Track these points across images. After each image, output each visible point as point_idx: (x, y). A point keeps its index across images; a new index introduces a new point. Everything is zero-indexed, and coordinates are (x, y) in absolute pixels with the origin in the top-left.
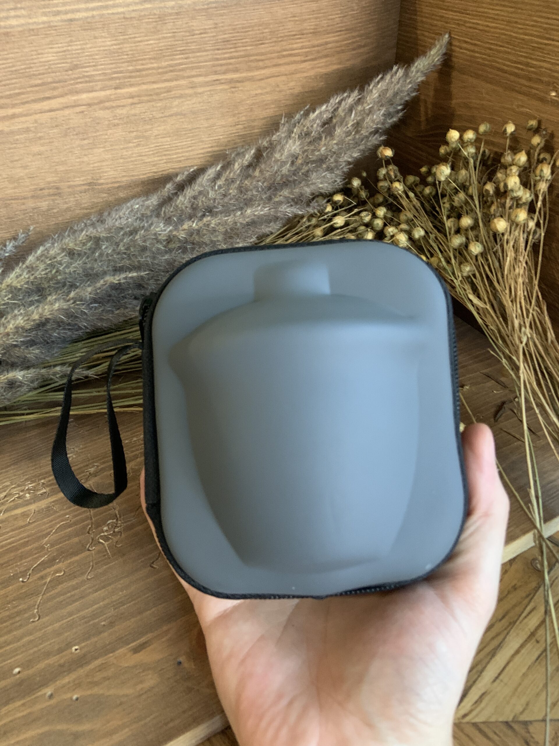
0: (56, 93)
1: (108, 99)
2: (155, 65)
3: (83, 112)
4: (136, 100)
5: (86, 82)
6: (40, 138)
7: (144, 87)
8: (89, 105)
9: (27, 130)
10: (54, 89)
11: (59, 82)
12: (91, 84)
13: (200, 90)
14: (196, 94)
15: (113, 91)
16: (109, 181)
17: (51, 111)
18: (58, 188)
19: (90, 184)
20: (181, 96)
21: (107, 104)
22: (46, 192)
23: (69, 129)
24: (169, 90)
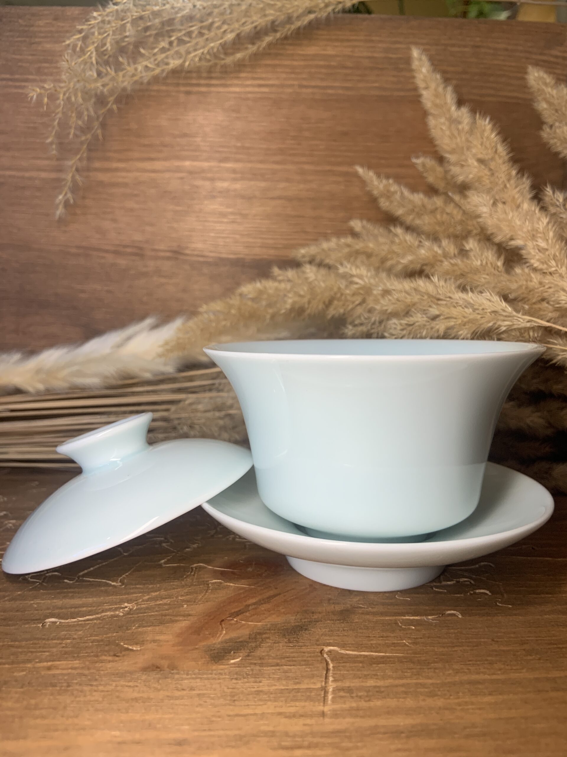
3: (182, 178)
4: (239, 176)
6: (136, 195)
8: (191, 173)
9: (126, 185)
12: (197, 154)
16: (196, 253)
18: (141, 249)
19: (175, 252)
22: (129, 250)
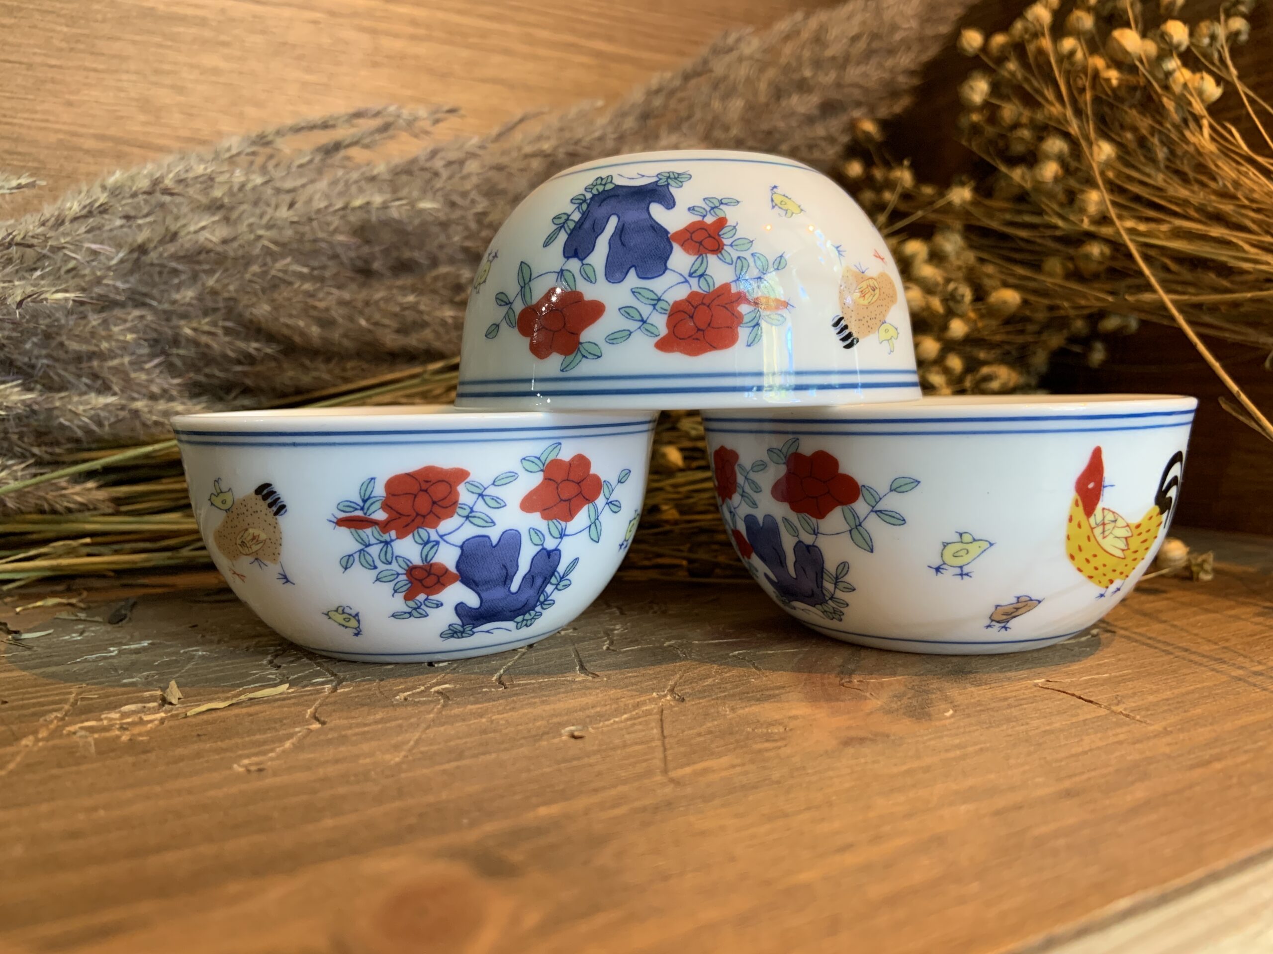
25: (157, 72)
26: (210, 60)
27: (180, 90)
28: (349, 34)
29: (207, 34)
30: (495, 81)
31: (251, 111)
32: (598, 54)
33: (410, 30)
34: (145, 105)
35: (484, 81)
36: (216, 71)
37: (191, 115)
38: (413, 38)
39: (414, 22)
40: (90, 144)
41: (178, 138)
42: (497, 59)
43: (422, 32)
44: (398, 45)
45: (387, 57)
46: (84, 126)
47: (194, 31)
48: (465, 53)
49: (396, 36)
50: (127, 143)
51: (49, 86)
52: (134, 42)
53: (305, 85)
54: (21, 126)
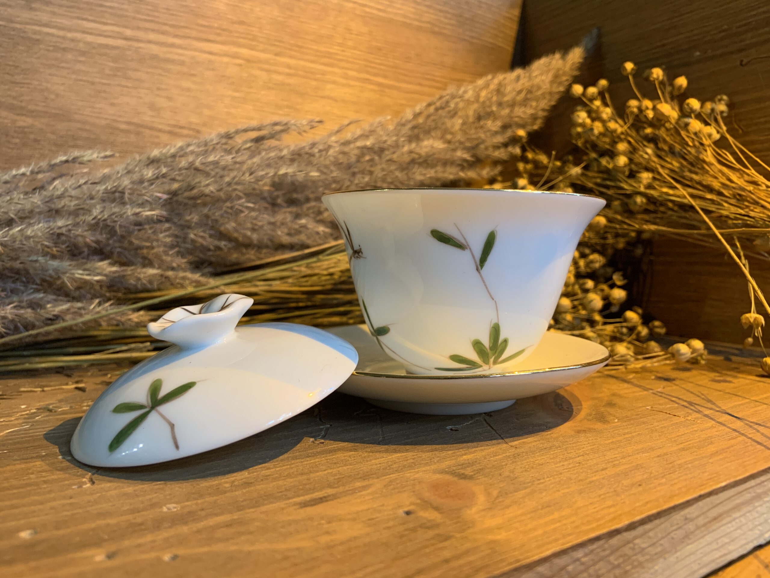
0: (219, 39)
1: (267, 62)
2: (315, 47)
5: (250, 39)
7: (302, 63)
10: (219, 35)
11: (224, 30)
13: (352, 83)
14: (349, 86)
15: (273, 57)
17: (211, 53)
20: (334, 83)
21: (266, 66)
23: (224, 76)
24: (324, 73)
25: (159, 89)
26: (186, 84)
27: (169, 99)
28: (257, 72)
29: (185, 69)
30: (329, 98)
31: (207, 112)
32: (379, 84)
33: (287, 70)
34: (152, 107)
35: (322, 97)
36: (189, 90)
37: (175, 112)
38: (288, 74)
39: (289, 67)
40: (123, 126)
41: (169, 125)
42: (329, 86)
43: (292, 71)
44: (280, 78)
45: (275, 84)
46: (120, 116)
47: (178, 68)
48: (314, 83)
49: (279, 73)
50: (142, 126)
51: (103, 95)
52: (147, 73)
53: (233, 98)
54: (88, 116)
